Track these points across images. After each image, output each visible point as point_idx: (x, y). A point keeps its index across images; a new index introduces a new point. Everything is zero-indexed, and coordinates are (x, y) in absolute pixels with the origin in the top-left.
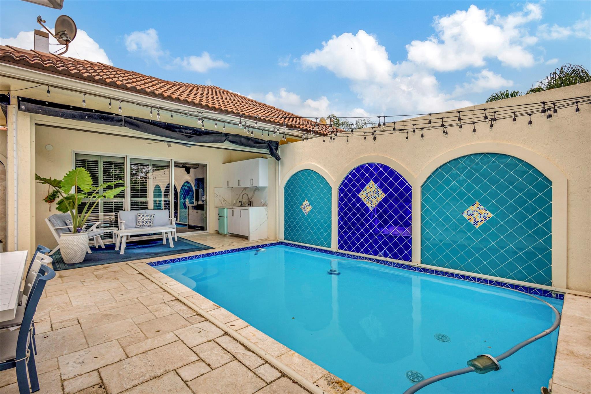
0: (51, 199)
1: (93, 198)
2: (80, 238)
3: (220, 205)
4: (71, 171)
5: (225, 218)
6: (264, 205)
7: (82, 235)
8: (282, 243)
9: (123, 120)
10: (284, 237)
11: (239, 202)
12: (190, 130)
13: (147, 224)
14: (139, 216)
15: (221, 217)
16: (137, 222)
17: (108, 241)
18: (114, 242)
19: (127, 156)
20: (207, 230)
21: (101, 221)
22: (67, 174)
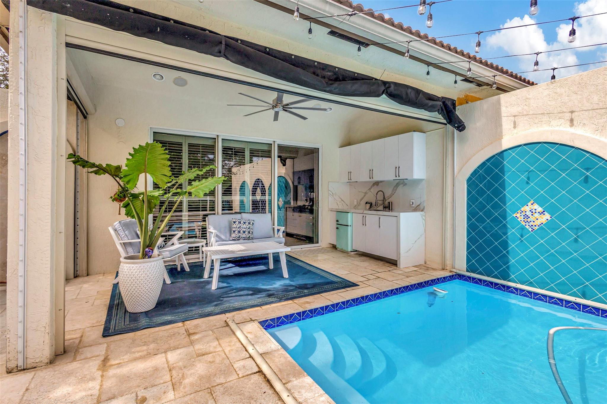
0: (120, 197)
1: (172, 195)
2: (150, 268)
3: (341, 207)
4: (137, 147)
5: (349, 227)
6: (417, 208)
7: (153, 261)
8: (460, 277)
9: (224, 43)
10: (465, 266)
11: (367, 203)
12: (330, 71)
13: (244, 236)
14: (235, 222)
15: (340, 225)
16: (231, 231)
17: (194, 258)
18: (201, 260)
19: (218, 136)
20: (318, 243)
21: (185, 231)
22: (130, 154)
